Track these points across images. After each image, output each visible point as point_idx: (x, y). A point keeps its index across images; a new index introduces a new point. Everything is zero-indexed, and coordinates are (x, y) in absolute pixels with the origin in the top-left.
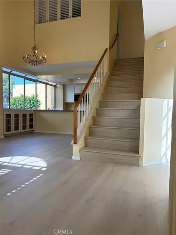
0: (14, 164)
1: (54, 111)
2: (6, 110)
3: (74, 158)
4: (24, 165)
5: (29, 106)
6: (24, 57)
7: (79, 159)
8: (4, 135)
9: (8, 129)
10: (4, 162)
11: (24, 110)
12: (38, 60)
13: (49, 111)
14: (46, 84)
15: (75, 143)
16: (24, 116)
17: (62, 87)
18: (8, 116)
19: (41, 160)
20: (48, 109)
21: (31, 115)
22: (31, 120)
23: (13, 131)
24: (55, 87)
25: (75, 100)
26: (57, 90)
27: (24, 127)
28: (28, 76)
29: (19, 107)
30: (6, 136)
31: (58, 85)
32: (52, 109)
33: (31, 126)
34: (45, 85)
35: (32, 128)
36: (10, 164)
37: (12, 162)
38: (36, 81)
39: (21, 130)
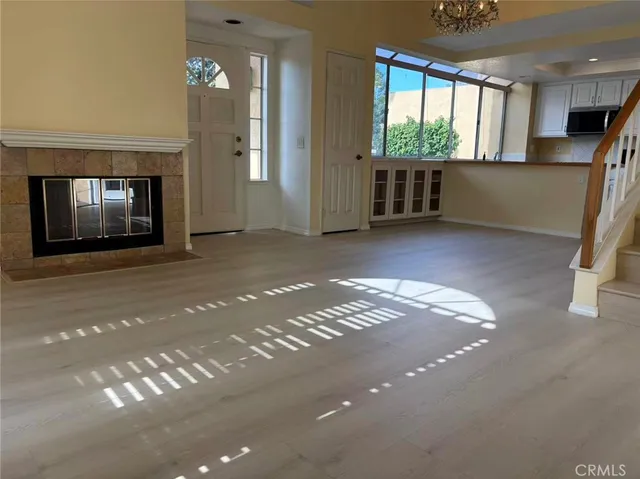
0: (407, 298)
1: (498, 163)
2: (376, 159)
3: (575, 308)
4: (432, 306)
5: (426, 149)
6: (435, 11)
7: (594, 313)
8: (370, 222)
9: (379, 209)
10: (383, 292)
11: (418, 162)
12: (474, 15)
13: (484, 163)
14: (482, 84)
15: (586, 264)
16: (420, 175)
17: (529, 89)
18: (381, 175)
19: (476, 298)
20: (480, 157)
21: (437, 173)
22: (436, 188)
23: (390, 214)
24: (508, 91)
25: (568, 131)
26: (514, 100)
27: (417, 206)
28: (435, 66)
29: (402, 151)
30: (373, 226)
31: (518, 87)
32: (492, 159)
33: (434, 205)
34: (478, 87)
35: (437, 209)
36: (397, 299)
37: (400, 292)
38: (454, 78)
39: (408, 212)
